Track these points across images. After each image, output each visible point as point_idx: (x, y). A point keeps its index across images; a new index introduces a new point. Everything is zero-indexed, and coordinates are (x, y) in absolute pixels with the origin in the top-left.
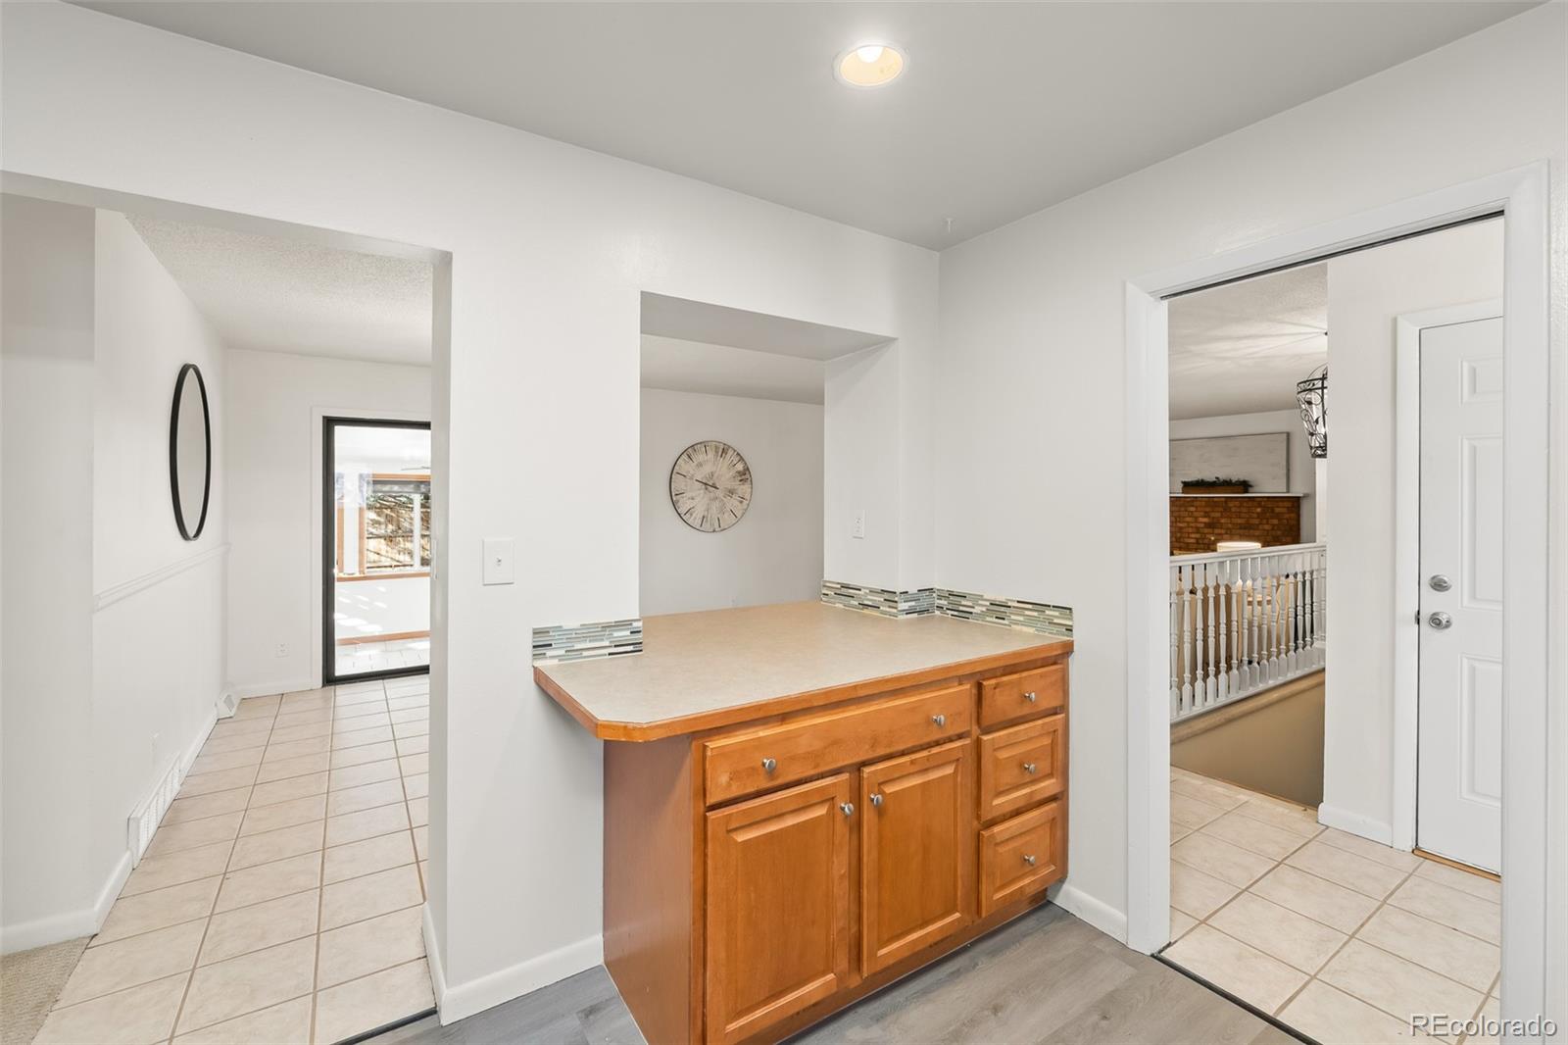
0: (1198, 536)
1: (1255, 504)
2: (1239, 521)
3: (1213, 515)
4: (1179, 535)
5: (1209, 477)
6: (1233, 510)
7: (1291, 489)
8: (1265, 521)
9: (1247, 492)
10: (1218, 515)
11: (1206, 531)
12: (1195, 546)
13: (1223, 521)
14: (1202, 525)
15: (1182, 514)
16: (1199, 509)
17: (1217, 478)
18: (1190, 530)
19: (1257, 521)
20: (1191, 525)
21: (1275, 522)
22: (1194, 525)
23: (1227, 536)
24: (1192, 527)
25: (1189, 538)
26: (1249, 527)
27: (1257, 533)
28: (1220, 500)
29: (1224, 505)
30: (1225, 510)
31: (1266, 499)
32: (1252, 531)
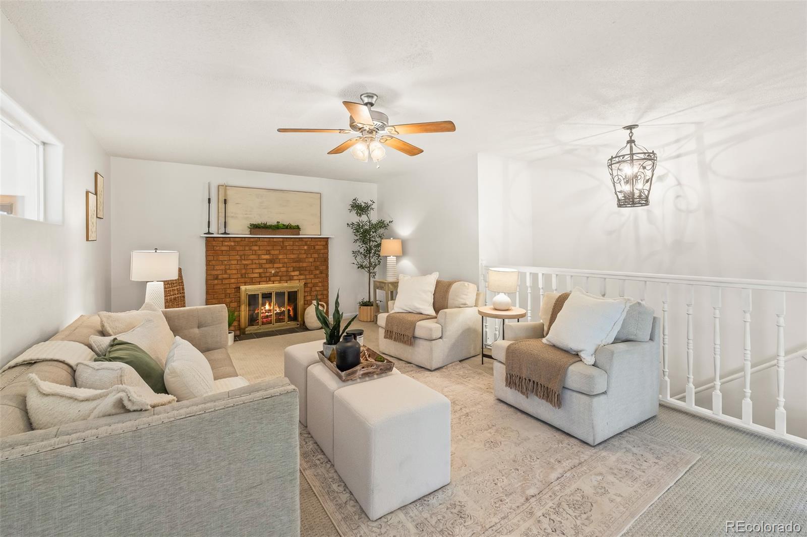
0: (261, 271)
1: (304, 243)
3: (273, 252)
4: (244, 271)
5: (272, 220)
6: (288, 248)
7: (322, 233)
8: (309, 256)
9: (299, 235)
10: (277, 252)
11: (267, 266)
12: (258, 280)
13: (281, 257)
14: (264, 261)
15: (248, 252)
16: (261, 248)
17: (278, 222)
18: (254, 266)
19: (304, 256)
20: (255, 261)
21: (316, 256)
22: (257, 262)
23: (284, 269)
24: (255, 263)
25: (253, 273)
26: (299, 260)
27: (305, 265)
28: (278, 240)
29: (281, 244)
30: (282, 248)
31: (310, 239)
32: (301, 263)
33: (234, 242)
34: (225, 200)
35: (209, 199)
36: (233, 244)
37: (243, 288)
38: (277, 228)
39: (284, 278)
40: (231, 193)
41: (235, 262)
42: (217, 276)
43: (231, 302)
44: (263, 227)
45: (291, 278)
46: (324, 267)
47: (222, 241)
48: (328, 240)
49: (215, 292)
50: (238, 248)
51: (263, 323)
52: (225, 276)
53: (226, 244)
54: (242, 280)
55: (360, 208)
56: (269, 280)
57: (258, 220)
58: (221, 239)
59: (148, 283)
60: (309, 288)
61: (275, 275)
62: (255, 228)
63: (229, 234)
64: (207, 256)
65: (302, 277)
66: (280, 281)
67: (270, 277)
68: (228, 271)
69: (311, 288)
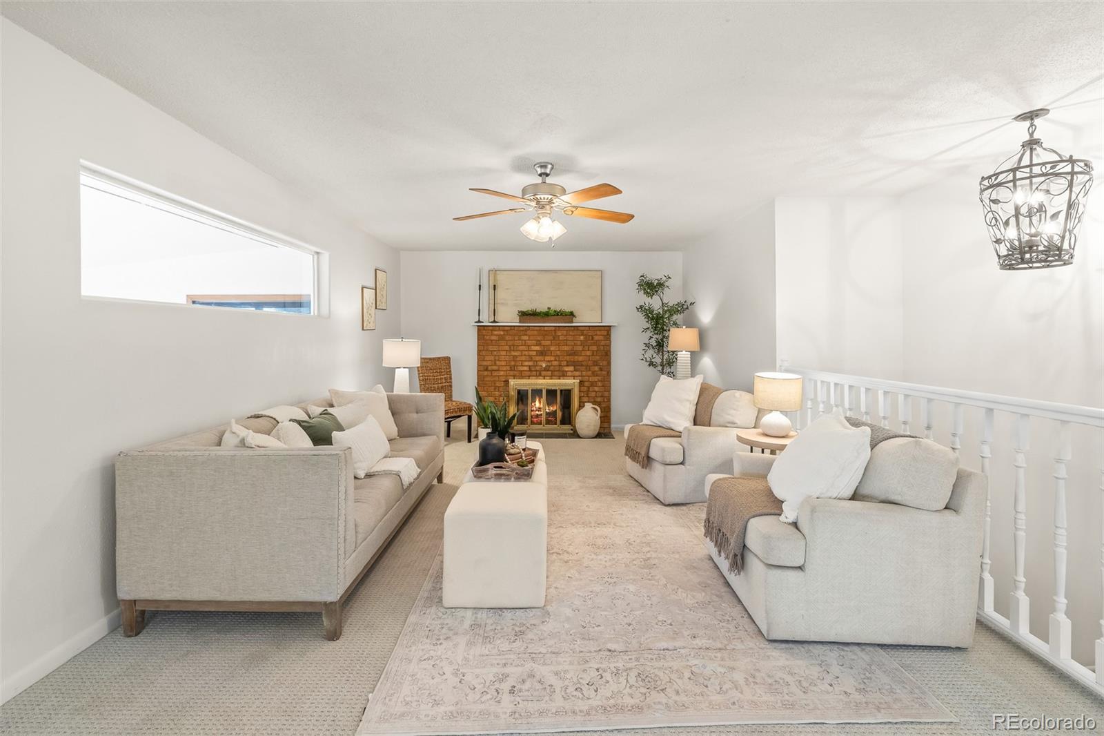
0: (531, 363)
1: (579, 333)
2: (566, 348)
3: (543, 343)
4: (513, 363)
5: (542, 308)
6: (561, 338)
7: (603, 321)
8: (586, 348)
9: (572, 322)
10: (548, 343)
11: (538, 358)
12: (528, 373)
13: (552, 348)
14: (534, 353)
15: (517, 343)
16: (532, 338)
17: (549, 308)
18: (523, 358)
19: (580, 348)
20: (524, 353)
21: (594, 348)
22: (526, 353)
23: (556, 363)
24: (525, 355)
25: (522, 366)
26: (574, 353)
27: (581, 359)
28: (550, 328)
29: (553, 334)
30: (554, 338)
31: (587, 328)
32: (576, 357)
33: (503, 330)
34: (495, 286)
35: (480, 286)
36: (502, 333)
37: (512, 382)
38: (546, 315)
39: (556, 373)
40: (501, 277)
41: (504, 353)
42: (487, 366)
43: (500, 396)
44: (531, 315)
45: (563, 375)
46: (605, 363)
47: (492, 330)
48: (610, 330)
49: (486, 384)
50: (507, 338)
51: (532, 423)
52: (495, 368)
53: (496, 333)
54: (512, 373)
55: (651, 287)
56: (539, 374)
57: (527, 307)
58: (491, 328)
59: (397, 370)
60: (585, 388)
61: (546, 369)
62: (524, 315)
63: (497, 322)
64: (478, 345)
65: (577, 373)
66: (551, 377)
67: (540, 371)
68: (497, 362)
69: (589, 388)
